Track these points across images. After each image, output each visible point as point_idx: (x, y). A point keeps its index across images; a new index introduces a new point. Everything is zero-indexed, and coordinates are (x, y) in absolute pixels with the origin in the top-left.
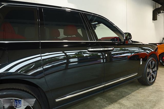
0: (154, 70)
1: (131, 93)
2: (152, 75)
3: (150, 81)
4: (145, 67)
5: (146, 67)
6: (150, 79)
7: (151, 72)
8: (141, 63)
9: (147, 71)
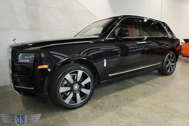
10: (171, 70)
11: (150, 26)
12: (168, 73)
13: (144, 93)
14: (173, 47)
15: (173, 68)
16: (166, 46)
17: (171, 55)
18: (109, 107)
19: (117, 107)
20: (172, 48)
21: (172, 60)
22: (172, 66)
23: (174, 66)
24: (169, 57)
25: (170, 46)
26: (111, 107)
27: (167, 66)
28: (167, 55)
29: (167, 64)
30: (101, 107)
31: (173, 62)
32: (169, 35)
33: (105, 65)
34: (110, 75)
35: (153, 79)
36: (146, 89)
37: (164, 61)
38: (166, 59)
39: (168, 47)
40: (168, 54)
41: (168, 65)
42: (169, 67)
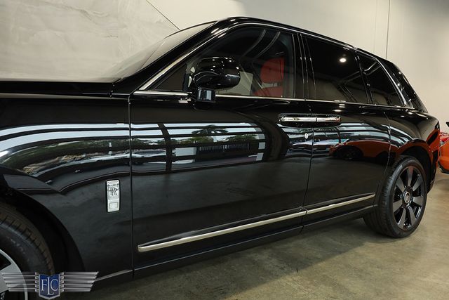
10: (408, 221)
11: (354, 76)
12: (398, 232)
14: (418, 144)
15: (416, 214)
16: (393, 138)
17: (410, 170)
20: (413, 147)
21: (412, 185)
22: (413, 205)
23: (418, 206)
24: (404, 176)
25: (407, 140)
27: (396, 206)
28: (396, 167)
29: (397, 199)
31: (415, 194)
32: (405, 103)
33: (113, 204)
34: (143, 248)
35: (345, 251)
37: (384, 188)
38: (392, 182)
39: (399, 141)
40: (401, 167)
41: (400, 203)
42: (401, 210)
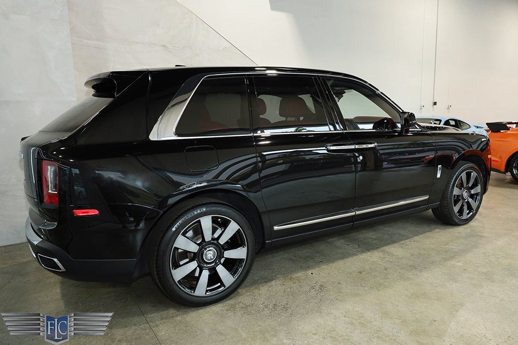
0: (473, 192)
1: (411, 238)
2: (468, 203)
3: (460, 215)
4: (450, 184)
5: (452, 183)
6: (461, 211)
7: (465, 194)
8: (439, 176)
9: (454, 193)
13: (360, 273)
18: (266, 307)
19: (285, 308)
26: (271, 307)
30: (247, 307)
36: (367, 259)
